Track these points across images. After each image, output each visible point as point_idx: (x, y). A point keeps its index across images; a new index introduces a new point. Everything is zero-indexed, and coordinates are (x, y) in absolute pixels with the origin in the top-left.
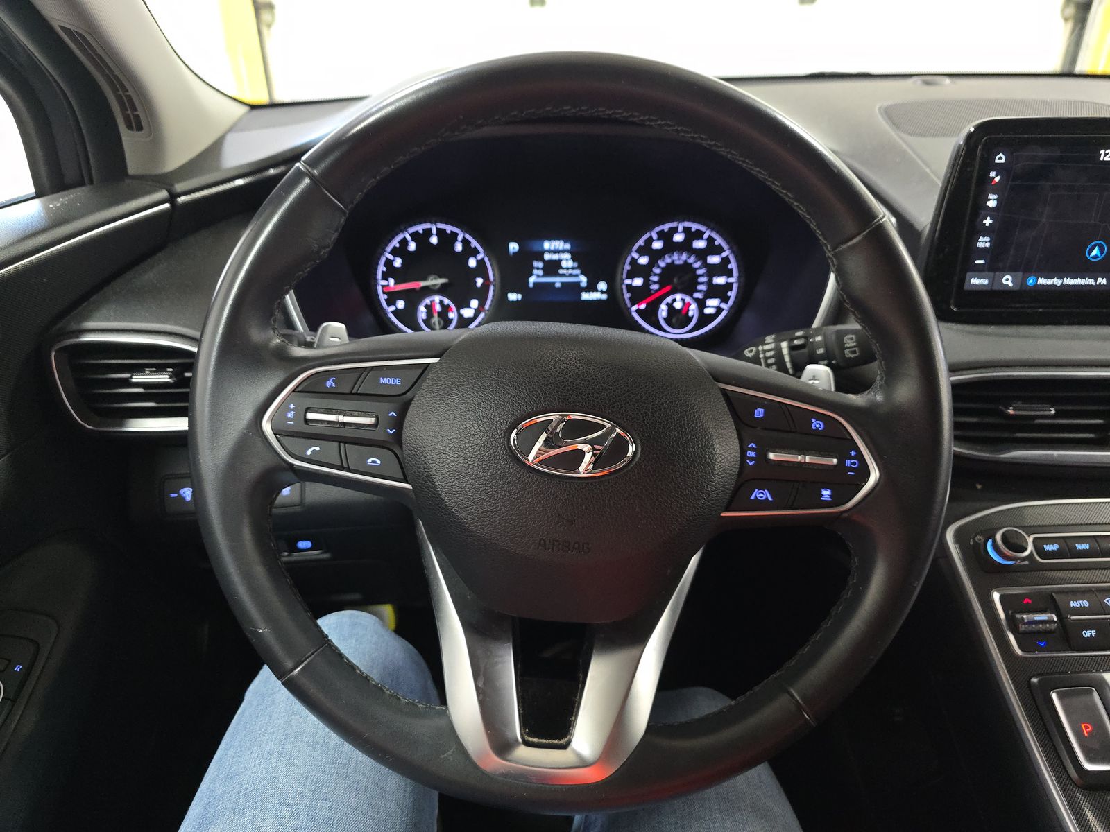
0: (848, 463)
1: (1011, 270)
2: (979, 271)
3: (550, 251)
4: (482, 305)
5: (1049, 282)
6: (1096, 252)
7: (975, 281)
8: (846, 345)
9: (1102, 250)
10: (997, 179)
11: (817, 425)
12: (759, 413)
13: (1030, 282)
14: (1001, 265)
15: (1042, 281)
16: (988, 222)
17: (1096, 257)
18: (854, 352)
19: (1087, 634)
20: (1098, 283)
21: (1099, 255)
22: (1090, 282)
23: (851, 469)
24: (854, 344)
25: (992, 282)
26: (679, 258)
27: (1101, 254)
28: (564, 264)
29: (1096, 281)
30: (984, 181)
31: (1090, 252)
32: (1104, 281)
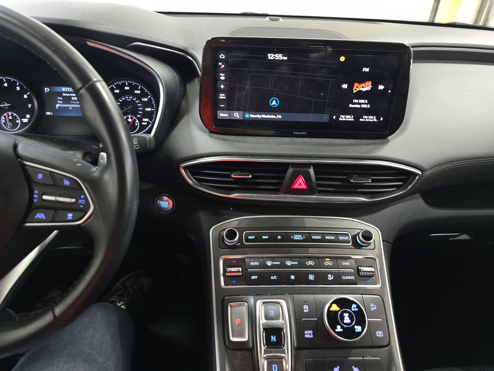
0: (80, 201)
1: (238, 110)
2: (222, 109)
3: (65, 93)
4: (31, 117)
5: (256, 116)
6: (274, 103)
7: (221, 115)
8: (134, 143)
9: (277, 102)
10: (223, 66)
11: (67, 183)
12: (40, 176)
13: (247, 116)
14: (231, 107)
15: (252, 116)
16: (222, 87)
17: (274, 105)
18: (137, 147)
19: (253, 277)
20: (277, 117)
21: (276, 104)
22: (274, 117)
23: (81, 204)
24: (137, 143)
25: (230, 115)
26: (129, 98)
27: (277, 104)
28: (73, 98)
29: (276, 117)
30: (216, 67)
31: (272, 103)
32: (280, 117)
